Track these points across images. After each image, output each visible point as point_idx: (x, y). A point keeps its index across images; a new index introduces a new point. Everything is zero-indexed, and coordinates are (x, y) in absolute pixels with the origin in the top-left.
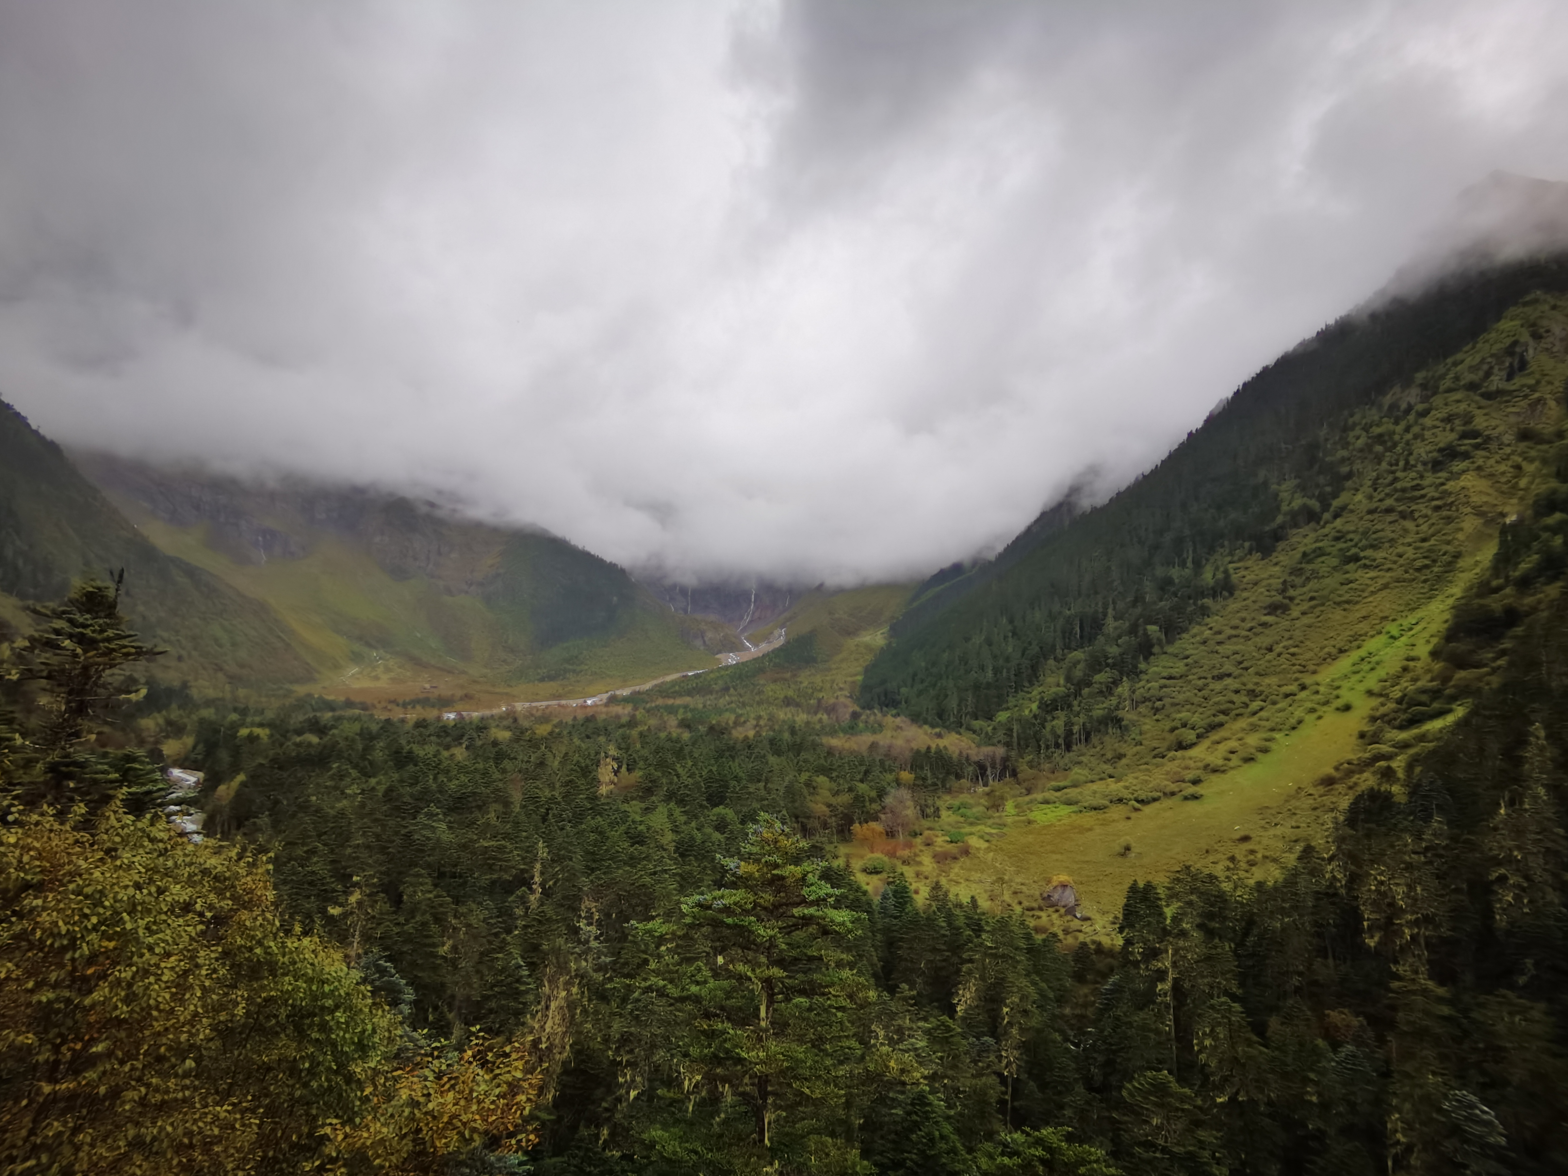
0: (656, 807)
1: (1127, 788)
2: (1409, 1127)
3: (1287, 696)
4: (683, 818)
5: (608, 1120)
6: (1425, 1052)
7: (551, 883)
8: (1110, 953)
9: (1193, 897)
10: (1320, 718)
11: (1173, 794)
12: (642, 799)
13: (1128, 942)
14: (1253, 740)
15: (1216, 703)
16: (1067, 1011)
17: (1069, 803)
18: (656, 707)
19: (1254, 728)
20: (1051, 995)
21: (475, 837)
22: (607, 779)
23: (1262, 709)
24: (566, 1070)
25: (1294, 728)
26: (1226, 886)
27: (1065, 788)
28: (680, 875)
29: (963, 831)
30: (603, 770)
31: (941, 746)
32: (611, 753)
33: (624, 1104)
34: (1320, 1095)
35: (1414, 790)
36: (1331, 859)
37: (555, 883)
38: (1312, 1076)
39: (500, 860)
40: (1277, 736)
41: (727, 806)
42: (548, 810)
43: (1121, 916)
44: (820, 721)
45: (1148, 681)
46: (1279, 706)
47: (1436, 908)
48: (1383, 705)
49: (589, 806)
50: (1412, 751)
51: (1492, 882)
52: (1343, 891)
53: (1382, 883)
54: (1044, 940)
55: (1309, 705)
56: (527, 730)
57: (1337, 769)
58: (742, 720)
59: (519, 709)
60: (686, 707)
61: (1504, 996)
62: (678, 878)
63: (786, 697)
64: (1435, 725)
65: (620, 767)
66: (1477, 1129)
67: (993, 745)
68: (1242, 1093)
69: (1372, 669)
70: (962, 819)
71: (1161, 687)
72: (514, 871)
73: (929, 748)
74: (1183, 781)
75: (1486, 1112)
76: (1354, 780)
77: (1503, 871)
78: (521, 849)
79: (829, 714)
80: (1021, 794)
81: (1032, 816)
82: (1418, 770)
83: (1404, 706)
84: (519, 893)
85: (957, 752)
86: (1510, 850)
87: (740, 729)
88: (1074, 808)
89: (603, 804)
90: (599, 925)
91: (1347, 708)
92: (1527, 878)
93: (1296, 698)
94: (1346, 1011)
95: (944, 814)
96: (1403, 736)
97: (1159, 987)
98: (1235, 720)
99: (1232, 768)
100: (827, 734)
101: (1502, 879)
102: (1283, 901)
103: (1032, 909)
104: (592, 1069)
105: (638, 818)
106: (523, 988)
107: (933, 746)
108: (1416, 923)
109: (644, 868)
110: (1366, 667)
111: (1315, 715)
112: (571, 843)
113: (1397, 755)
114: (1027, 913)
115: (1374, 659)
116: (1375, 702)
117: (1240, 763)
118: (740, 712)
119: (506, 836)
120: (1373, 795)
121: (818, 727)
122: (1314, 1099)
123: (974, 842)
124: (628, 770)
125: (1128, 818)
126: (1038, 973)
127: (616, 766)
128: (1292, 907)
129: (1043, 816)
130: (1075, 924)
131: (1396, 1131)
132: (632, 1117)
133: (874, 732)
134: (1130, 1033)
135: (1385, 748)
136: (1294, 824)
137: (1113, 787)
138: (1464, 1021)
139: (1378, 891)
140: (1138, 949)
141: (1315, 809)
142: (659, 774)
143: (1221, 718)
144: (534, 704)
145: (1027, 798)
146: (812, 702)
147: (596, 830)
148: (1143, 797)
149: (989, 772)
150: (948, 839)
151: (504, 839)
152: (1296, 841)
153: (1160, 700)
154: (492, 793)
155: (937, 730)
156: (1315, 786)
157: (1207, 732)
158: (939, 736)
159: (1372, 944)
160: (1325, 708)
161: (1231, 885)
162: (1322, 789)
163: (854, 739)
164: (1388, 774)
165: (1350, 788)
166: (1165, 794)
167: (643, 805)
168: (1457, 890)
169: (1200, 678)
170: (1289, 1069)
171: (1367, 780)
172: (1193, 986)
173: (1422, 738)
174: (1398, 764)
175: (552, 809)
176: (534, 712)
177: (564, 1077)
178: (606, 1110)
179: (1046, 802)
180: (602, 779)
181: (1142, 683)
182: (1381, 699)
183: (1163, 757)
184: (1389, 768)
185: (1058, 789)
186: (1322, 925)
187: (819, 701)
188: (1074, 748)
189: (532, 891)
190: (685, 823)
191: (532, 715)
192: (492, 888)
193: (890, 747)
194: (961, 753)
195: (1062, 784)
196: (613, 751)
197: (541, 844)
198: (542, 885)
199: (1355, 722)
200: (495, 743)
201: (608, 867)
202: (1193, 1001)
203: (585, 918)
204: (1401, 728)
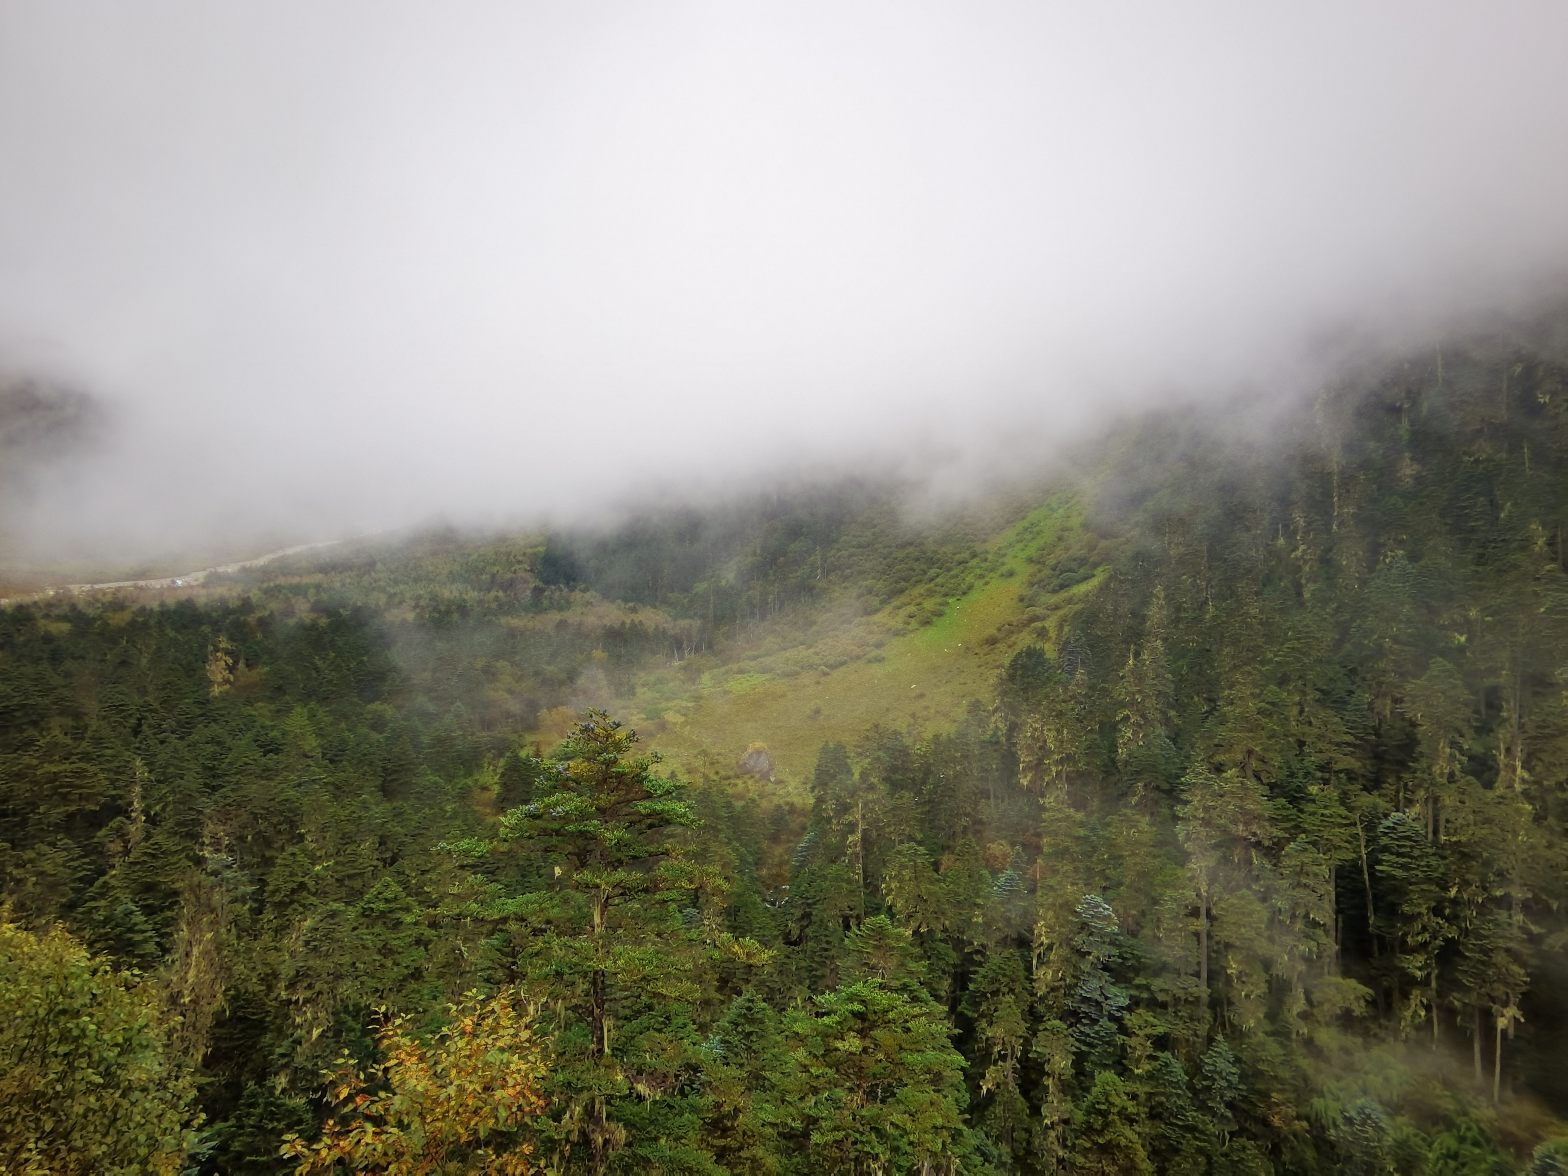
0: (292, 708)
1: (817, 654)
2: (1050, 928)
3: (960, 563)
4: (328, 719)
5: (286, 1066)
6: (1065, 868)
7: (158, 808)
8: (803, 813)
9: (881, 753)
10: (987, 583)
11: (858, 658)
12: (271, 700)
13: (820, 800)
14: (929, 605)
15: (898, 571)
16: (764, 872)
17: (764, 671)
18: (277, 586)
19: (931, 593)
20: (750, 859)
21: (35, 762)
22: (219, 678)
23: (937, 576)
24: (220, 1022)
25: (964, 594)
26: (908, 741)
27: (759, 656)
28: (333, 784)
29: (659, 706)
30: (213, 668)
31: (637, 621)
32: (222, 645)
33: (305, 1046)
34: (984, 915)
35: (1064, 647)
36: (996, 710)
37: (163, 809)
38: (980, 901)
39: (81, 787)
40: (950, 600)
41: (385, 701)
42: (139, 720)
43: (813, 777)
44: (496, 599)
45: (839, 550)
46: (952, 573)
47: (1077, 747)
48: (1040, 571)
49: (199, 712)
50: (1061, 612)
51: (1119, 722)
52: (1003, 739)
53: (1036, 729)
54: (743, 807)
55: (978, 571)
56: (94, 620)
57: (999, 630)
58: (397, 600)
59: (76, 593)
60: (318, 587)
61: (1125, 815)
62: (331, 788)
63: (451, 573)
64: (1081, 589)
65: (236, 662)
66: (1100, 924)
67: (690, 617)
68: (924, 925)
69: (1033, 539)
70: (658, 695)
71: (851, 556)
72: (102, 800)
73: (623, 623)
74: (868, 645)
75: (1107, 909)
76: (1013, 639)
77: (1127, 712)
78: (109, 770)
79: (505, 591)
80: (717, 666)
81: (727, 686)
82: (1066, 629)
83: (1057, 572)
84: (113, 824)
85: (653, 627)
86: (1134, 694)
87: (395, 611)
88: (768, 676)
89: (217, 709)
90: (230, 850)
91: (1011, 574)
92: (1143, 716)
93: (969, 565)
94: (1003, 842)
95: (639, 690)
96: (1054, 599)
97: (850, 839)
98: (914, 586)
99: (911, 632)
100: (506, 613)
101: (1126, 718)
102: (956, 751)
103: (729, 778)
104: (253, 1014)
105: (268, 723)
106: (138, 937)
107: (628, 621)
108: (1061, 762)
109: (286, 780)
110: (1028, 536)
111: (983, 581)
112: (182, 759)
113: (1048, 616)
114: (724, 782)
115: (1035, 530)
116: (1032, 568)
117: (917, 626)
118: (392, 591)
119: (86, 757)
120: (1031, 653)
121: (494, 605)
122: (980, 920)
123: (670, 717)
124: (248, 665)
125: (818, 683)
126: (739, 839)
127: (230, 661)
128: (962, 756)
129: (739, 685)
130: (770, 788)
131: (1041, 935)
132: (317, 1057)
133: (561, 609)
134: (825, 885)
135: (1039, 611)
136: (962, 681)
137: (804, 653)
138: (1094, 838)
139: (1032, 737)
140: (830, 806)
141: (980, 666)
142: (293, 669)
143: (903, 584)
144: (96, 586)
145: (723, 670)
146: (484, 577)
147: (214, 741)
148: (832, 661)
149: (685, 646)
150: (643, 716)
151: (80, 760)
152: (964, 696)
153: (849, 568)
154: (55, 703)
155: (631, 604)
156: (980, 646)
157: (890, 598)
158: (634, 610)
159: (1025, 783)
160: (992, 575)
161: (911, 739)
162: (986, 648)
163: (538, 617)
164: (1042, 634)
165: (1010, 647)
166: (851, 658)
167: (272, 707)
168: (1092, 731)
169: (885, 547)
170: (961, 898)
171: (1025, 640)
172: (879, 835)
173: (1069, 601)
174: (1050, 624)
175: (145, 718)
176: (100, 596)
177: (216, 1030)
178: (283, 1055)
179: (741, 672)
180: (212, 678)
181: (833, 552)
182: (1038, 567)
183: (850, 623)
184: (1044, 628)
185: (754, 658)
186: (987, 770)
187: (493, 576)
188: (769, 617)
189: (133, 821)
190: (331, 724)
191: (97, 601)
192: (68, 825)
193: (580, 624)
194: (657, 627)
195: (756, 653)
196: (224, 643)
197: (138, 762)
198: (146, 812)
199: (1016, 586)
200: (48, 639)
201: (237, 783)
202: (879, 849)
203: (210, 844)
204: (1054, 592)
